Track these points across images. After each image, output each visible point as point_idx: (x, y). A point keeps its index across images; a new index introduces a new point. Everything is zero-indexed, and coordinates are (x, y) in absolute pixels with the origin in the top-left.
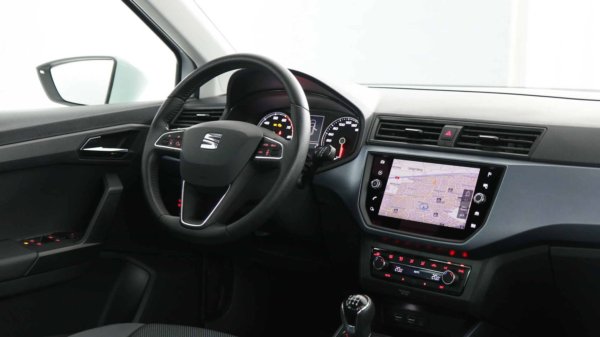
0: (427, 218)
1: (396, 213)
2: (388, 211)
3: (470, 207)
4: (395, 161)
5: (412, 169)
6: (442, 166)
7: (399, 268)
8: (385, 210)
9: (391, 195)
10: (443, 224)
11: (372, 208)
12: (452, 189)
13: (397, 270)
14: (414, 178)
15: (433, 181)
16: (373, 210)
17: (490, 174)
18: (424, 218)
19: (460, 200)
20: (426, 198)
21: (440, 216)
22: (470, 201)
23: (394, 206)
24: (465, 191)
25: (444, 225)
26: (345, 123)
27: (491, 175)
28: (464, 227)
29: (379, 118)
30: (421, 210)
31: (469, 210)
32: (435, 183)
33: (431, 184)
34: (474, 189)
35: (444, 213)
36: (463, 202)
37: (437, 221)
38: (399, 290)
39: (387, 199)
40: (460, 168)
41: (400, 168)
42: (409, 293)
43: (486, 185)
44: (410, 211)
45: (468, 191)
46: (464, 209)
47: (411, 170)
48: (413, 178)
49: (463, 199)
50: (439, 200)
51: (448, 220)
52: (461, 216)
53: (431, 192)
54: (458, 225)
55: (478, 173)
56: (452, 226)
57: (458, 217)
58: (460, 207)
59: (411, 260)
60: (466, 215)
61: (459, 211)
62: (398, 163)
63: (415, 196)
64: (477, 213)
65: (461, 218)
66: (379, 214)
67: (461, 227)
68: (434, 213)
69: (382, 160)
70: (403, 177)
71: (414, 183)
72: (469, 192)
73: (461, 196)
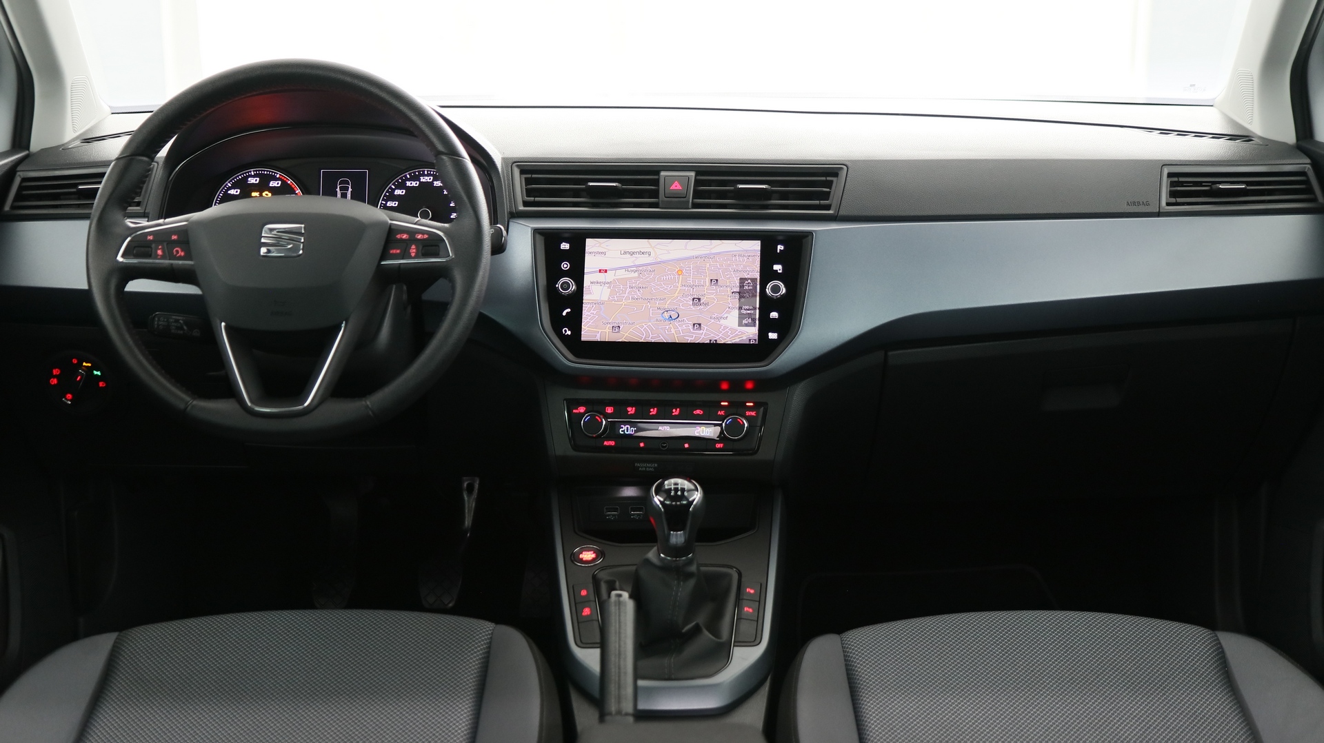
0: (682, 334)
1: (619, 332)
2: (600, 331)
3: (758, 306)
4: (589, 242)
5: (629, 253)
6: (687, 243)
7: (627, 428)
8: (594, 328)
9: (599, 303)
10: (716, 341)
11: (566, 331)
12: (717, 280)
13: (623, 431)
14: (637, 268)
15: (677, 270)
16: (569, 333)
17: (780, 247)
18: (676, 336)
19: (737, 295)
20: (670, 301)
21: (706, 328)
22: (756, 296)
23: (610, 321)
24: (742, 280)
25: (718, 342)
26: (419, 180)
27: (782, 249)
28: (755, 340)
29: (518, 166)
30: (667, 322)
31: (758, 311)
32: (680, 272)
33: (674, 275)
34: (757, 276)
35: (713, 321)
36: (743, 300)
37: (703, 336)
38: (636, 464)
39: (592, 311)
40: (723, 243)
41: (604, 253)
42: (656, 465)
43: (778, 268)
44: (645, 326)
45: (746, 279)
46: (748, 310)
47: (628, 256)
48: (635, 268)
49: (741, 294)
50: (697, 300)
51: (723, 332)
52: (746, 322)
53: (679, 290)
54: (744, 338)
55: (759, 248)
56: (733, 342)
57: (740, 324)
58: (740, 308)
59: (652, 410)
60: (754, 320)
61: (740, 314)
62: (598, 245)
63: (649, 300)
64: (774, 315)
65: (746, 325)
66: (583, 339)
67: (750, 340)
68: (694, 324)
69: (564, 243)
70: (616, 269)
71: (639, 277)
72: (749, 281)
73: (738, 290)
